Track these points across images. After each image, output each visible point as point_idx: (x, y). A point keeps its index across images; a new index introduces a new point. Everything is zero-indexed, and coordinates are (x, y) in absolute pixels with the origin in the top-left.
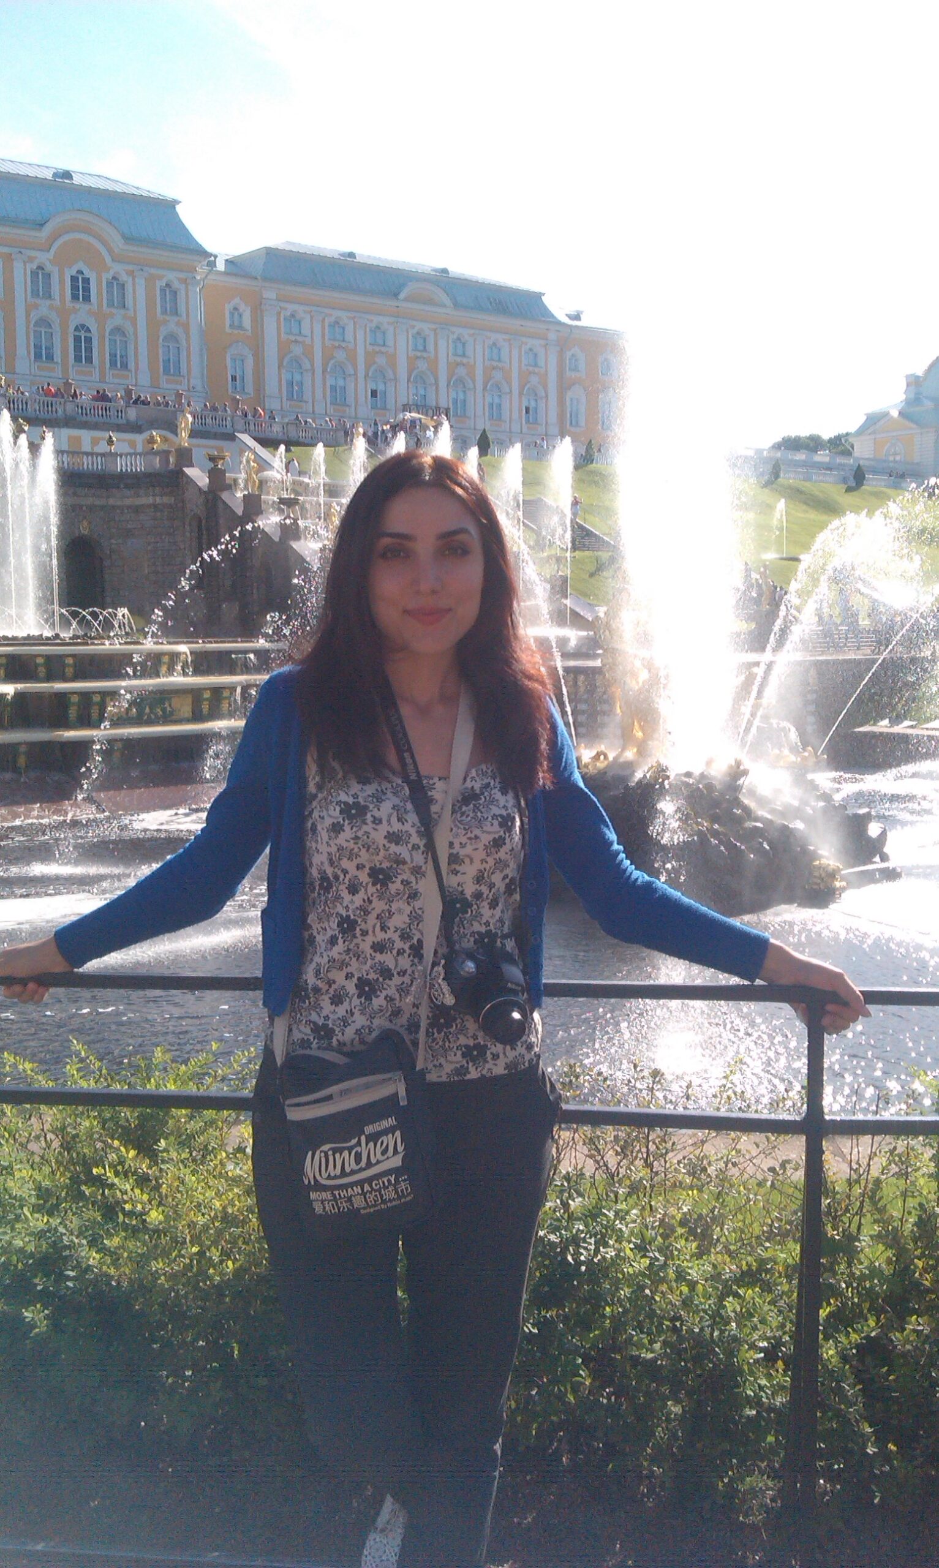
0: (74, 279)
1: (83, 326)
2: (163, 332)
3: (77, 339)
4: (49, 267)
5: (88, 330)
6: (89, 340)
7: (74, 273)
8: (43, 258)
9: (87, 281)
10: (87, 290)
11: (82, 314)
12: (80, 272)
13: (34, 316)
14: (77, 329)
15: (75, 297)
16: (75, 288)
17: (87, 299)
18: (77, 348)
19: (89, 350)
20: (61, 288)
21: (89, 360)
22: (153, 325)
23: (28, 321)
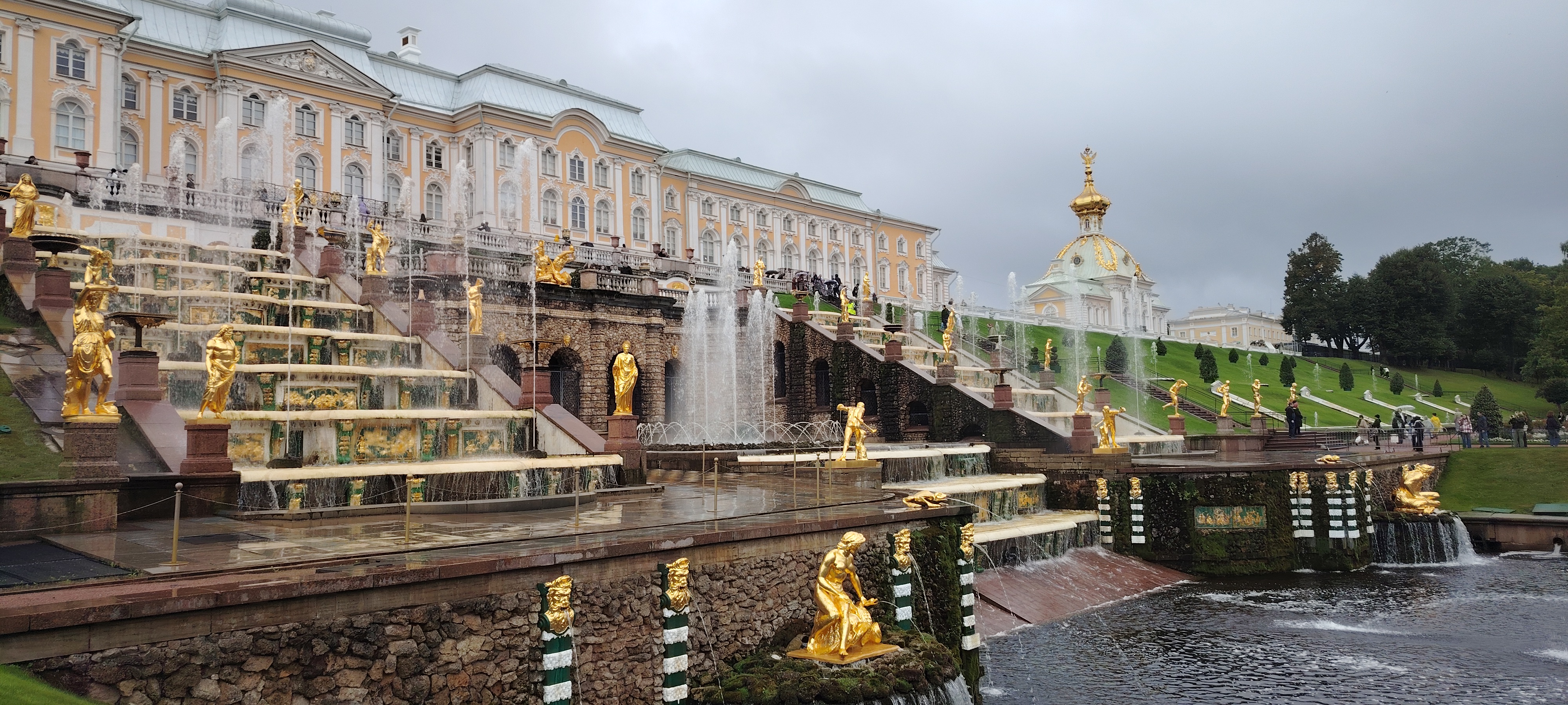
0: (572, 161)
1: (578, 198)
2: (634, 206)
3: (574, 208)
4: (555, 151)
5: (582, 202)
6: (582, 209)
7: (572, 157)
8: (550, 143)
9: (581, 164)
10: (581, 171)
11: (576, 190)
12: (576, 156)
13: (544, 188)
14: (574, 200)
15: (573, 175)
16: (573, 168)
17: (581, 176)
18: (574, 215)
19: (583, 217)
20: (562, 168)
21: (583, 225)
22: (626, 199)
23: (540, 193)
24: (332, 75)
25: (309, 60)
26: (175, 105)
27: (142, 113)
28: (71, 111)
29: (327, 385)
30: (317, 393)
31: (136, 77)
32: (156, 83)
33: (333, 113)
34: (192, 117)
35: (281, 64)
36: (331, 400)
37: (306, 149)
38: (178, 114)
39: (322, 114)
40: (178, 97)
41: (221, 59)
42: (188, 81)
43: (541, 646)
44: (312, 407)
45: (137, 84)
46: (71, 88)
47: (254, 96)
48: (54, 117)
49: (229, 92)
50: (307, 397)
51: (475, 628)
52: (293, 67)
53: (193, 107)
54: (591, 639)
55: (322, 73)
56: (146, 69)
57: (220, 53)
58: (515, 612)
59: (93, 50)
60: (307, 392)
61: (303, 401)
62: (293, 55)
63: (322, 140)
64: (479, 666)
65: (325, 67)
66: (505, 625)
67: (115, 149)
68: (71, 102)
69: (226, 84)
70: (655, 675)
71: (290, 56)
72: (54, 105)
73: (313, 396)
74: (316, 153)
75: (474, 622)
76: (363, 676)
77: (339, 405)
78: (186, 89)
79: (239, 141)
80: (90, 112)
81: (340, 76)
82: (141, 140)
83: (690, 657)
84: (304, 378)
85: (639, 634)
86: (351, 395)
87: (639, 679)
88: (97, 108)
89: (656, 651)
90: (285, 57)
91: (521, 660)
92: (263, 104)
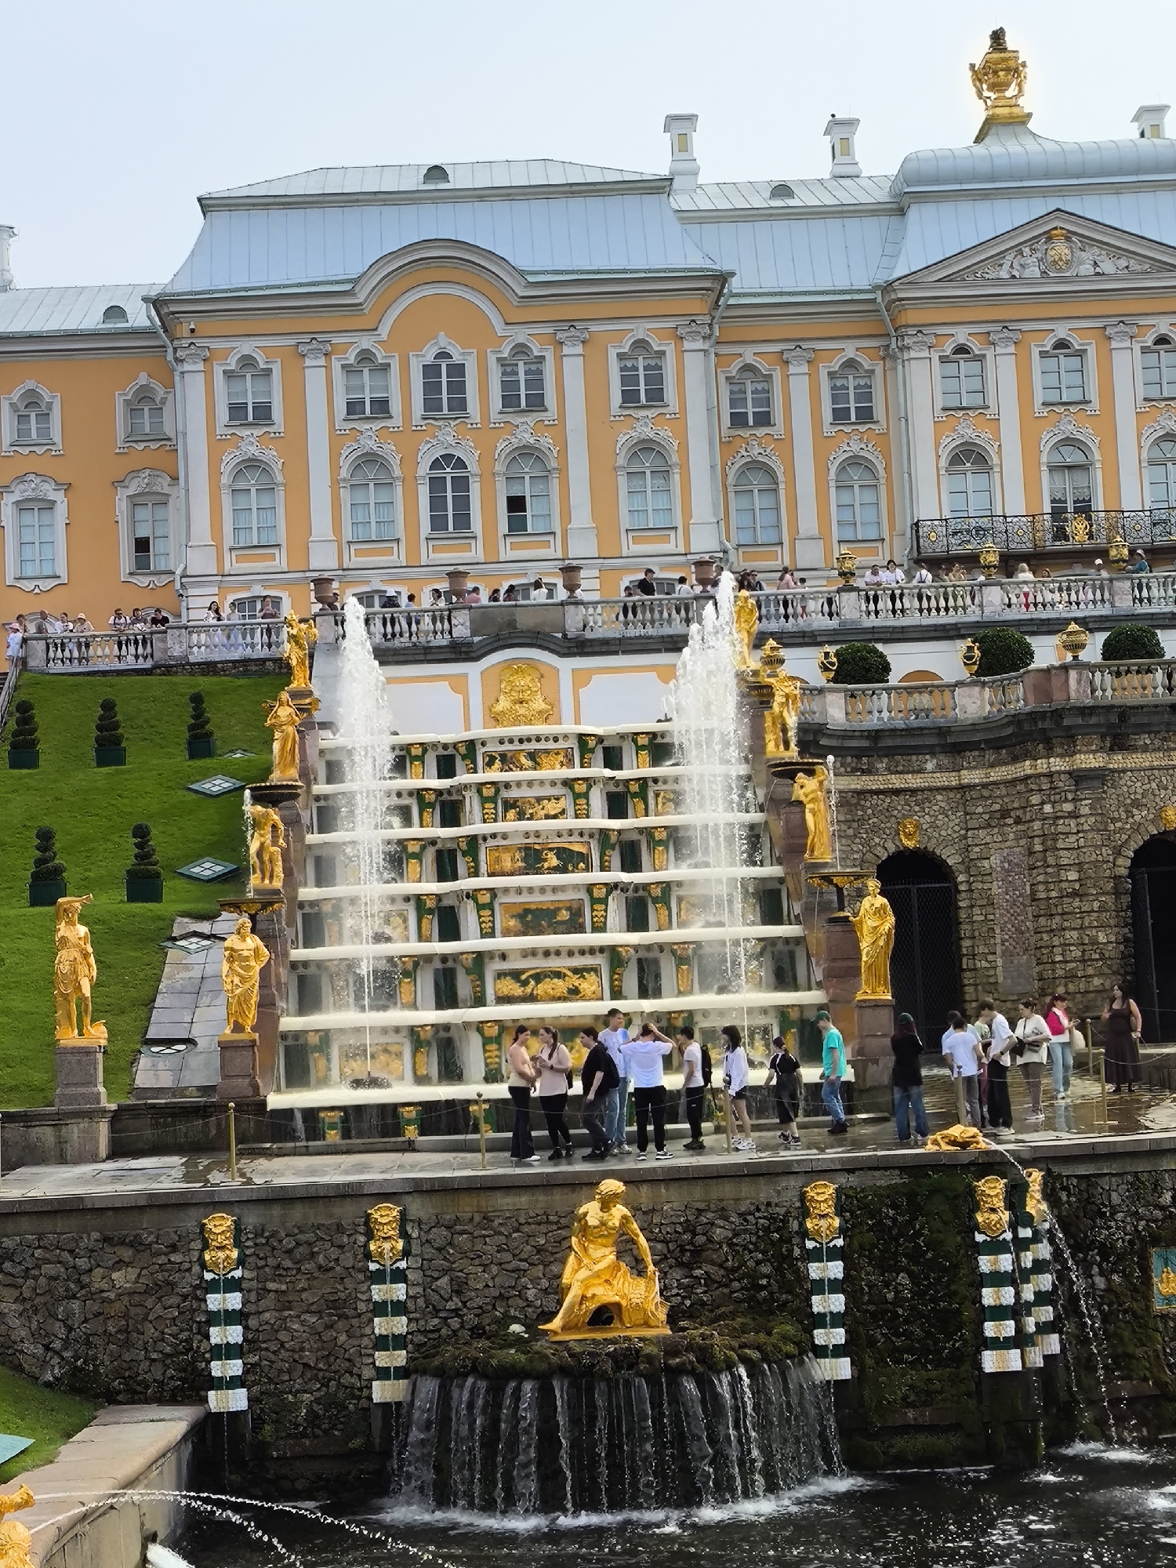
24: (1107, 267)
25: (1061, 249)
26: (835, 399)
27: (778, 430)
28: (648, 462)
29: (554, 963)
30: (538, 978)
31: (763, 367)
32: (798, 368)
33: (1114, 344)
34: (866, 415)
35: (1004, 274)
36: (561, 987)
37: (1068, 429)
38: (840, 415)
39: (1092, 352)
40: (839, 383)
41: (893, 297)
42: (850, 350)
43: (204, 1285)
44: (531, 998)
45: (768, 378)
46: (645, 425)
47: (961, 350)
48: (622, 481)
49: (913, 354)
50: (525, 983)
51: (127, 1260)
52: (1027, 273)
53: (865, 394)
54: (271, 1286)
55: (1086, 269)
56: (777, 348)
57: (887, 287)
58: (174, 1248)
59: (670, 349)
60: (523, 977)
61: (517, 990)
62: (1026, 251)
63: (1096, 404)
64: (137, 1298)
65: (1088, 256)
66: (162, 1260)
67: (715, 514)
68: (646, 447)
69: (907, 341)
70: (363, 1336)
71: (1021, 253)
72: (621, 461)
73: (532, 982)
74: (1086, 434)
75: (126, 1254)
76: (16, 1293)
77: (574, 993)
78: (851, 364)
79: (937, 445)
80: (675, 459)
81: (1123, 263)
82: (781, 478)
83: (410, 1320)
84: (519, 956)
85: (339, 1287)
86: (592, 977)
87: (343, 1338)
88: (684, 447)
89: (362, 1307)
90: (1010, 257)
91: (185, 1297)
92: (981, 358)
